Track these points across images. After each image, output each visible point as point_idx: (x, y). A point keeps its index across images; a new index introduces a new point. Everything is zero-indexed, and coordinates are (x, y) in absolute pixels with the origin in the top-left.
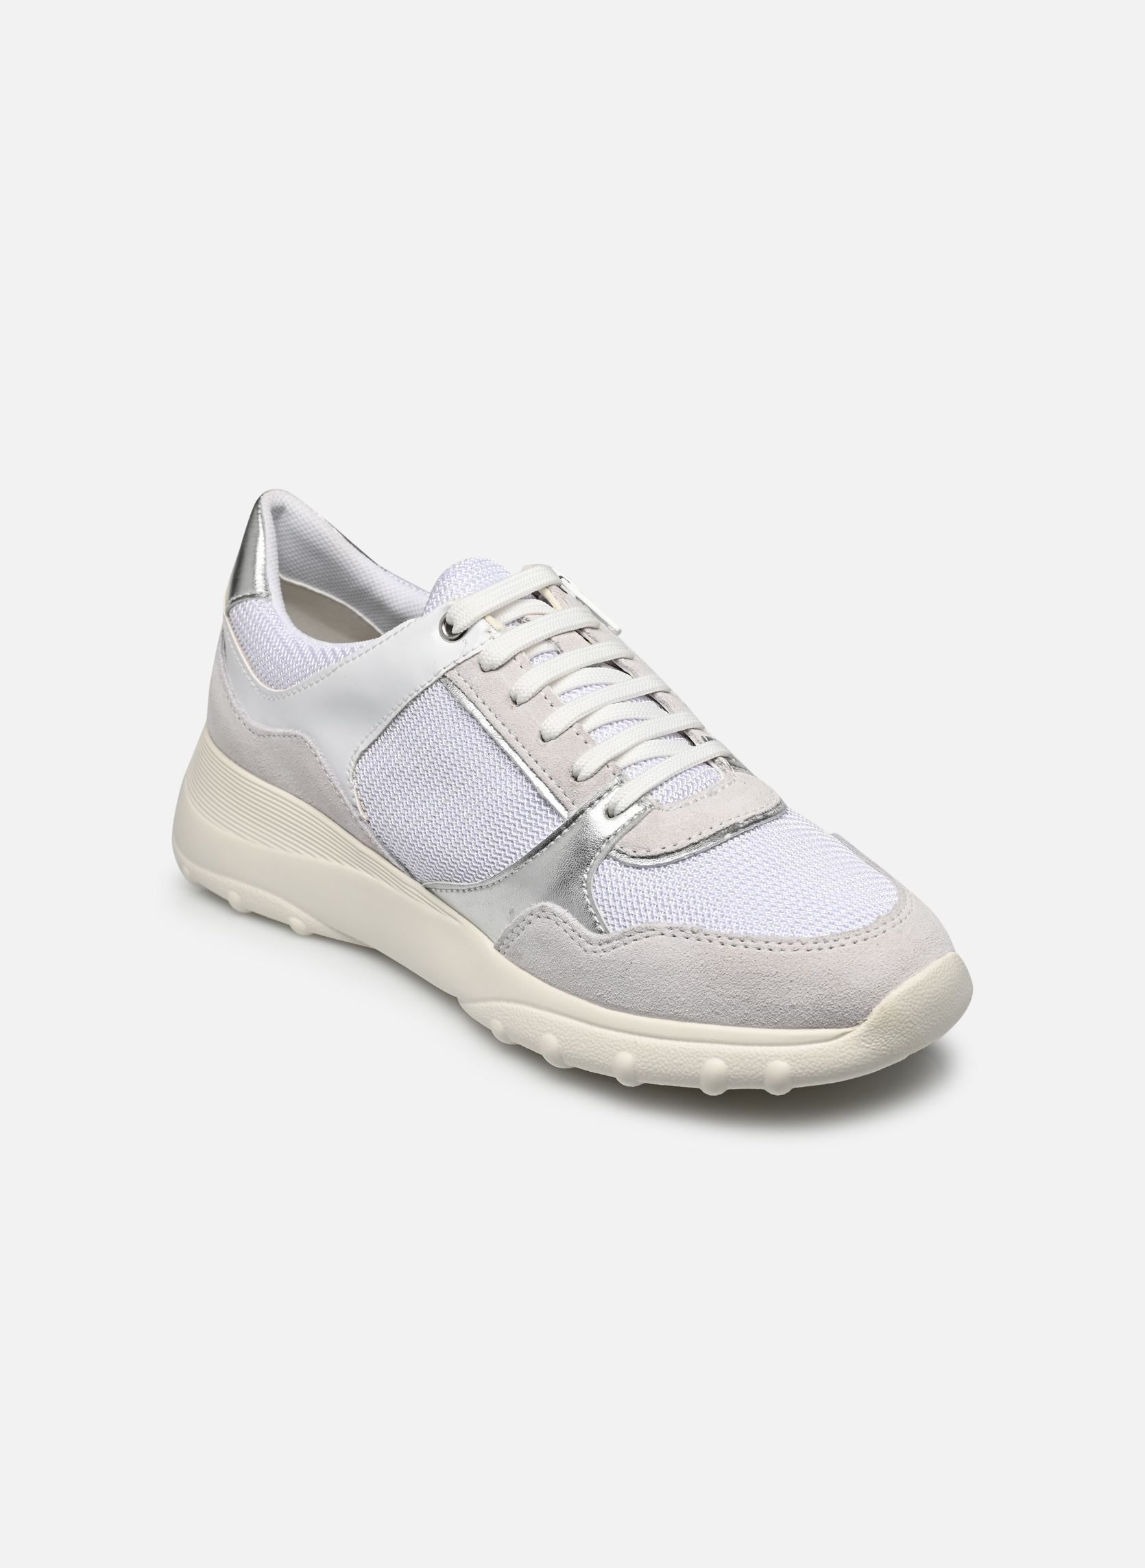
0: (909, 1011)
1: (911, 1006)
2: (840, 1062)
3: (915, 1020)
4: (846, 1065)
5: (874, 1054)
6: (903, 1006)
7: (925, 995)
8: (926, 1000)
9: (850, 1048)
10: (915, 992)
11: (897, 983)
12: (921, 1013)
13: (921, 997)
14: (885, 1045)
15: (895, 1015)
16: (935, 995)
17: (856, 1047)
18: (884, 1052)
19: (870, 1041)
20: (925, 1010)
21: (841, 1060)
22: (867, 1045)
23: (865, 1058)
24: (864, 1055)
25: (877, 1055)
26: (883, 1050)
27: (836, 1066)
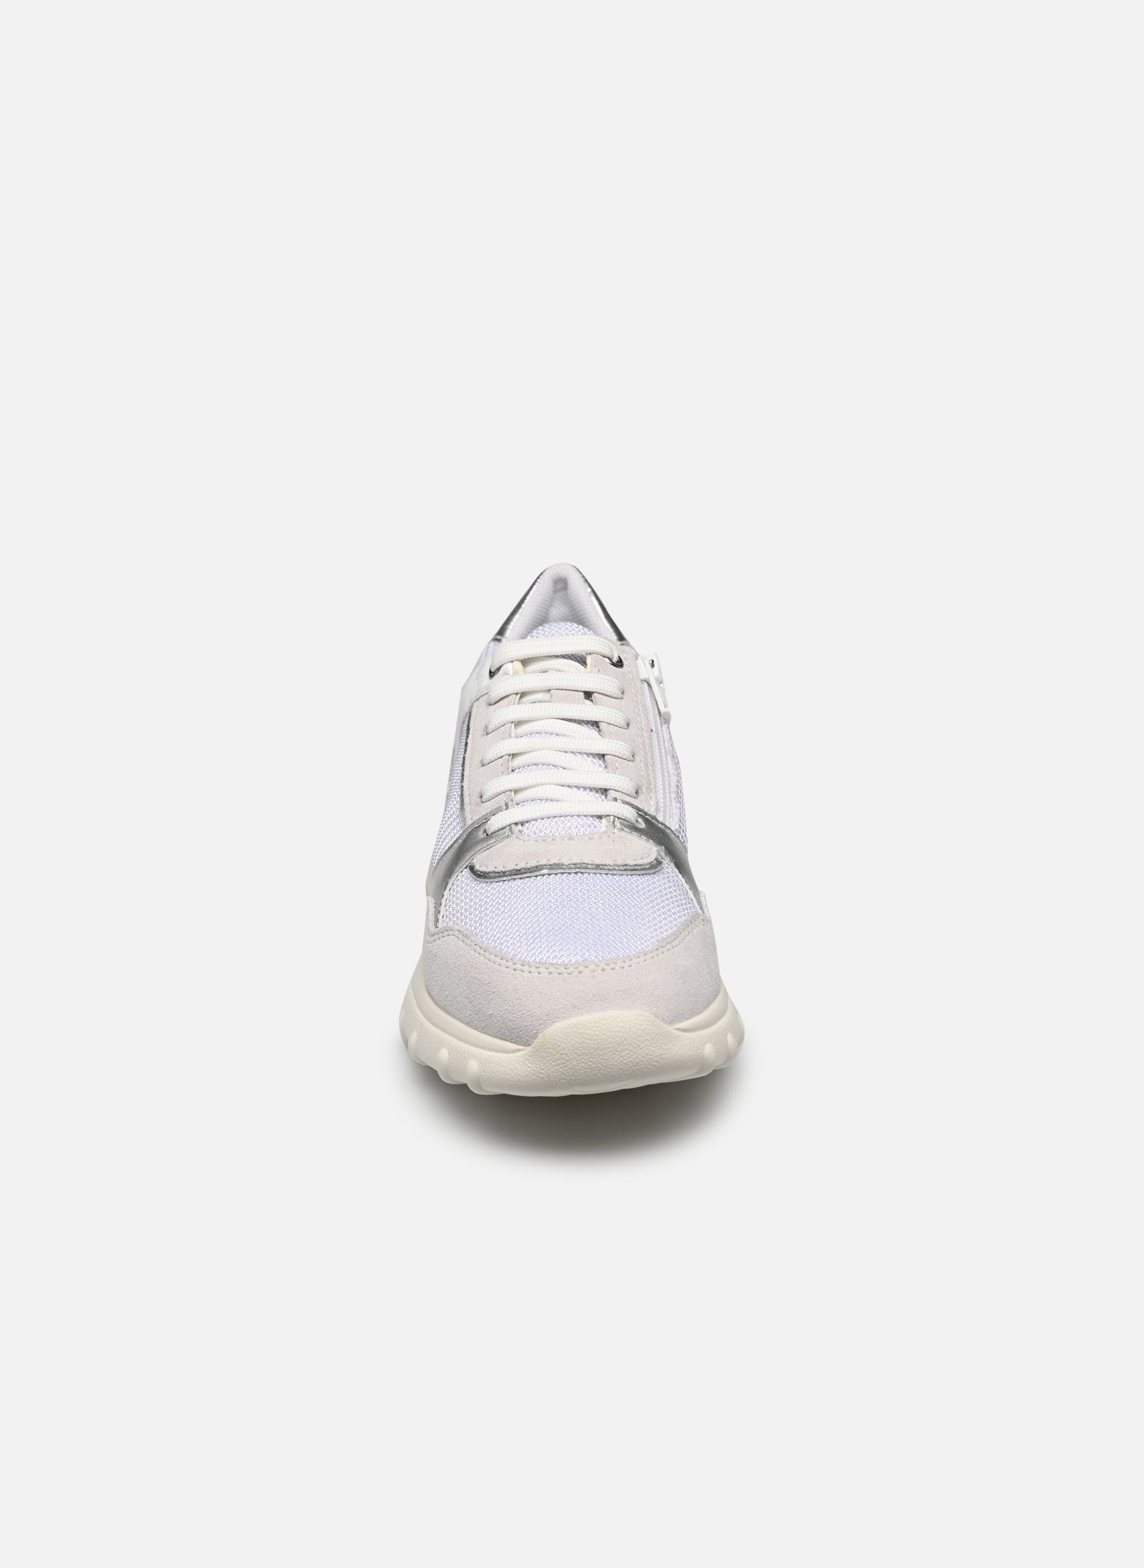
0: (565, 1043)
1: (568, 1040)
2: (509, 1074)
3: (571, 1054)
4: (513, 1077)
5: (534, 1074)
6: (560, 1038)
7: (583, 1035)
8: (583, 1040)
9: (518, 1063)
10: (575, 1029)
11: (564, 1017)
12: (577, 1049)
13: (579, 1036)
14: (543, 1069)
15: (552, 1043)
16: (594, 1038)
17: (521, 1064)
18: (542, 1075)
19: (532, 1062)
20: (581, 1049)
21: (509, 1072)
22: (530, 1065)
23: (527, 1076)
24: (526, 1073)
25: (537, 1076)
26: (541, 1073)
27: (506, 1076)
